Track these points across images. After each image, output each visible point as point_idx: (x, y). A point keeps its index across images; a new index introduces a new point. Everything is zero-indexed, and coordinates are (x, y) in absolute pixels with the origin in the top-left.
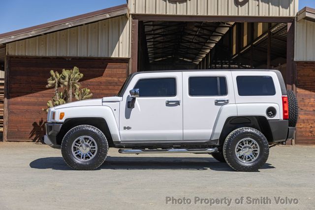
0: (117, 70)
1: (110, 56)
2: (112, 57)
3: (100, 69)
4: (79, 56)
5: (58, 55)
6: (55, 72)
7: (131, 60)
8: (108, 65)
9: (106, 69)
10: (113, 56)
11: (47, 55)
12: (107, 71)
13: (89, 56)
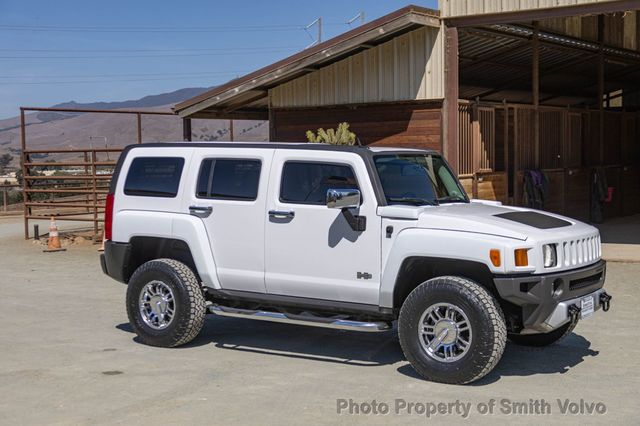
0: (426, 122)
1: (411, 98)
2: (417, 98)
3: (400, 122)
4: (366, 101)
5: (336, 103)
6: (325, 130)
7: (445, 102)
8: (414, 114)
9: (411, 122)
10: (419, 97)
11: (322, 104)
12: (412, 125)
13: (380, 99)
